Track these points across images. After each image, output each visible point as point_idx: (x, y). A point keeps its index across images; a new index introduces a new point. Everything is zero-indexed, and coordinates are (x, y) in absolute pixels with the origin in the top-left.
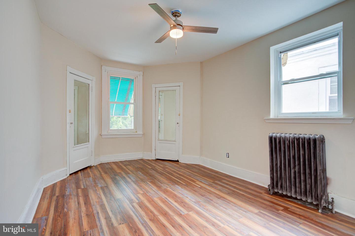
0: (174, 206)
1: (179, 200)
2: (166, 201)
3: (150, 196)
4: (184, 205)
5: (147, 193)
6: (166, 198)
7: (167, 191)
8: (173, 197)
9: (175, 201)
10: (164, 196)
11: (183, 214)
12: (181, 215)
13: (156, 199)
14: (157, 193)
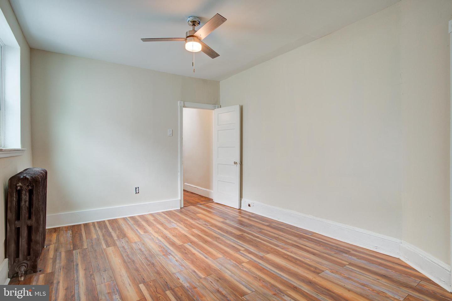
0: (197, 249)
1: (189, 255)
2: (206, 253)
3: (229, 260)
4: (185, 250)
5: (235, 264)
6: (206, 258)
7: (205, 269)
8: (196, 260)
9: (194, 254)
10: (210, 261)
11: (190, 243)
12: (191, 243)
13: (220, 255)
14: (220, 266)
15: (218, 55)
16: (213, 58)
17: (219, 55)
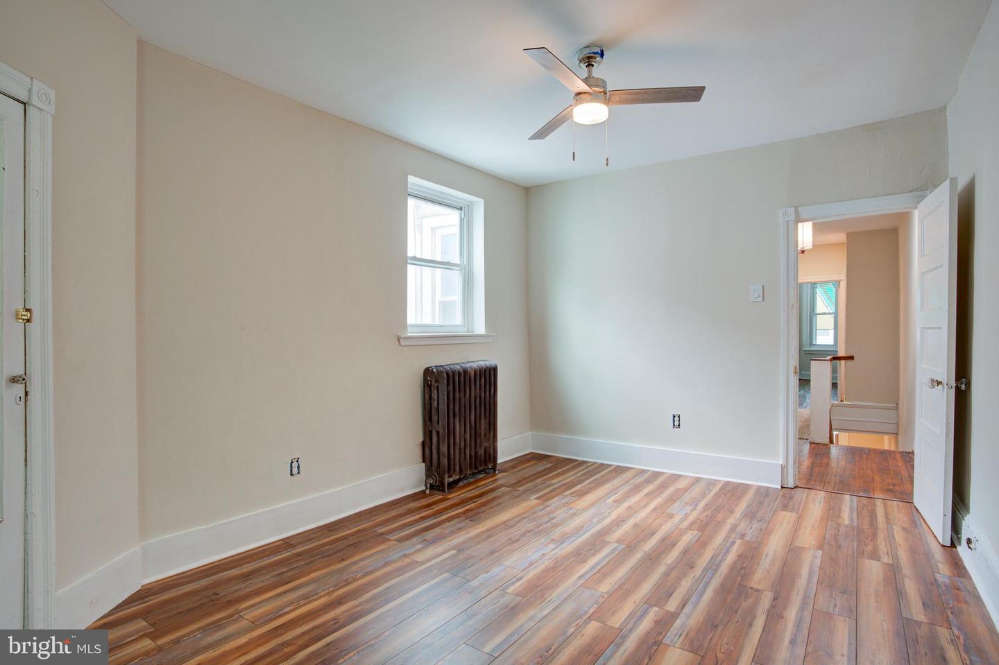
4: (589, 551)
8: (564, 570)
9: (584, 562)
11: (624, 546)
12: (628, 547)
14: (562, 598)
15: (702, 89)
16: (699, 101)
17: (705, 87)
